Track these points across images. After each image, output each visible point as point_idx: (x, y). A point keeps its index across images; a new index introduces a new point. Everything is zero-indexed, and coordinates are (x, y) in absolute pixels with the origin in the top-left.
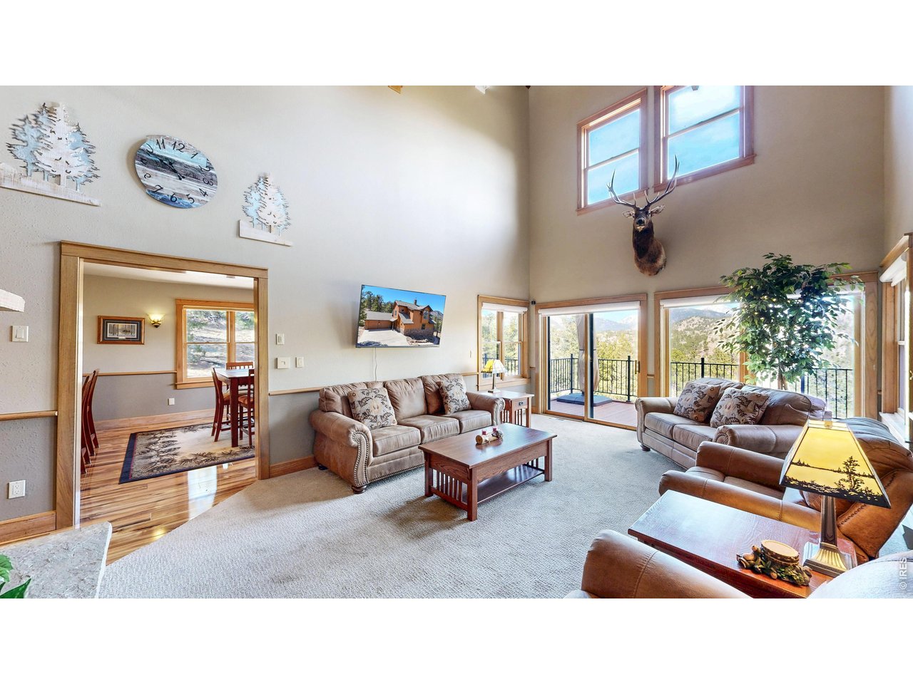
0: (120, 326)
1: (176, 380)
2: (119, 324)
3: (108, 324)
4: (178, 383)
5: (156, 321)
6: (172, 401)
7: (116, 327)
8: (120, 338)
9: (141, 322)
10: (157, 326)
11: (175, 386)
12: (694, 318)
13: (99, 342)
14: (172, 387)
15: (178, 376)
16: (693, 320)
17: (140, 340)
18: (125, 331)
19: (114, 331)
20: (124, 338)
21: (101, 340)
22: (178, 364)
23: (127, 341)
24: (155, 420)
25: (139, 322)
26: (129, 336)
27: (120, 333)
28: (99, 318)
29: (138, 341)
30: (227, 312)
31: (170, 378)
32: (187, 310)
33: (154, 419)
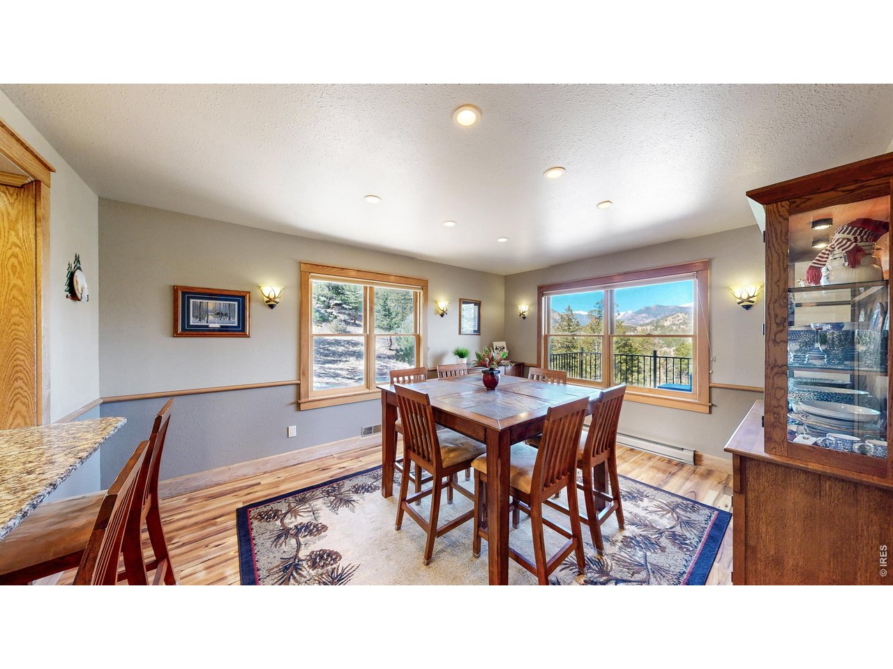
0: (211, 304)
1: (299, 395)
2: (209, 301)
3: (192, 301)
4: (302, 400)
5: (272, 296)
6: (293, 431)
7: (204, 305)
8: (211, 325)
9: (244, 297)
10: (272, 306)
11: (298, 405)
12: (679, 314)
13: (175, 334)
14: (293, 407)
15: (302, 390)
16: (678, 316)
17: (244, 329)
18: (219, 314)
19: (201, 314)
20: (218, 326)
21: (180, 330)
22: (302, 370)
23: (224, 331)
24: (269, 465)
25: (241, 299)
26: (226, 322)
27: (211, 318)
28: (175, 290)
29: (240, 330)
30: (366, 288)
31: (290, 393)
32: (314, 281)
33: (267, 462)
